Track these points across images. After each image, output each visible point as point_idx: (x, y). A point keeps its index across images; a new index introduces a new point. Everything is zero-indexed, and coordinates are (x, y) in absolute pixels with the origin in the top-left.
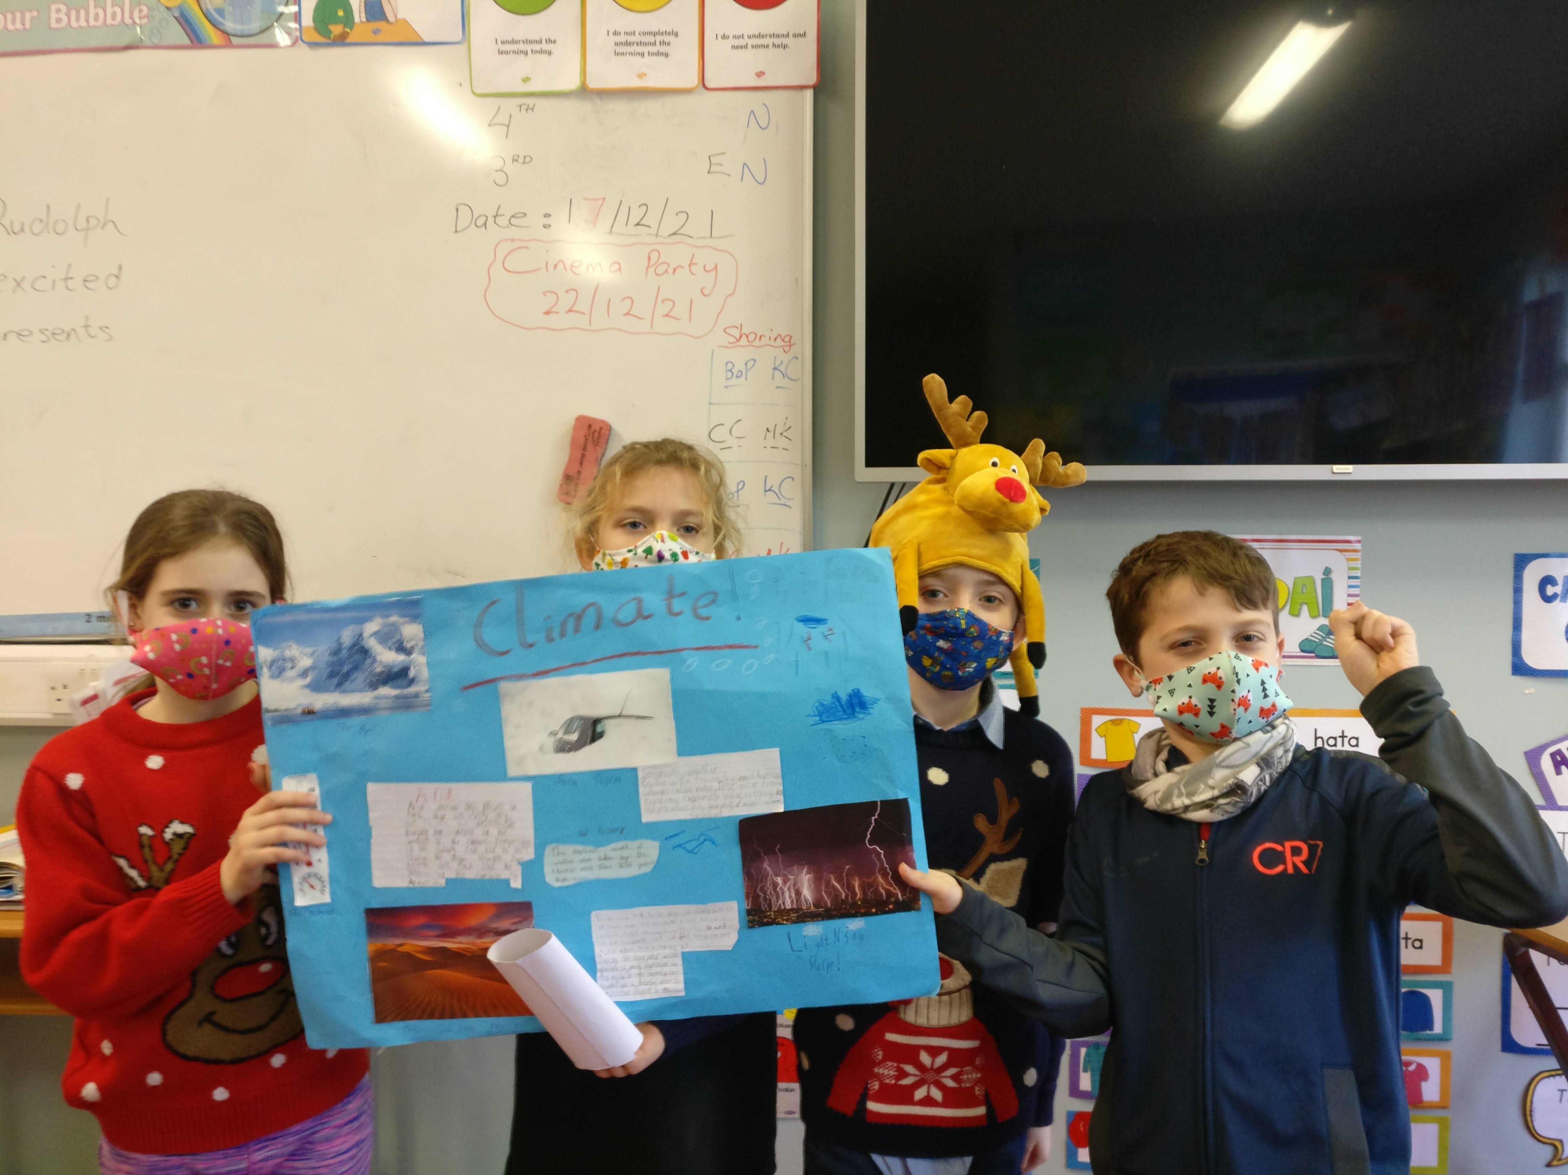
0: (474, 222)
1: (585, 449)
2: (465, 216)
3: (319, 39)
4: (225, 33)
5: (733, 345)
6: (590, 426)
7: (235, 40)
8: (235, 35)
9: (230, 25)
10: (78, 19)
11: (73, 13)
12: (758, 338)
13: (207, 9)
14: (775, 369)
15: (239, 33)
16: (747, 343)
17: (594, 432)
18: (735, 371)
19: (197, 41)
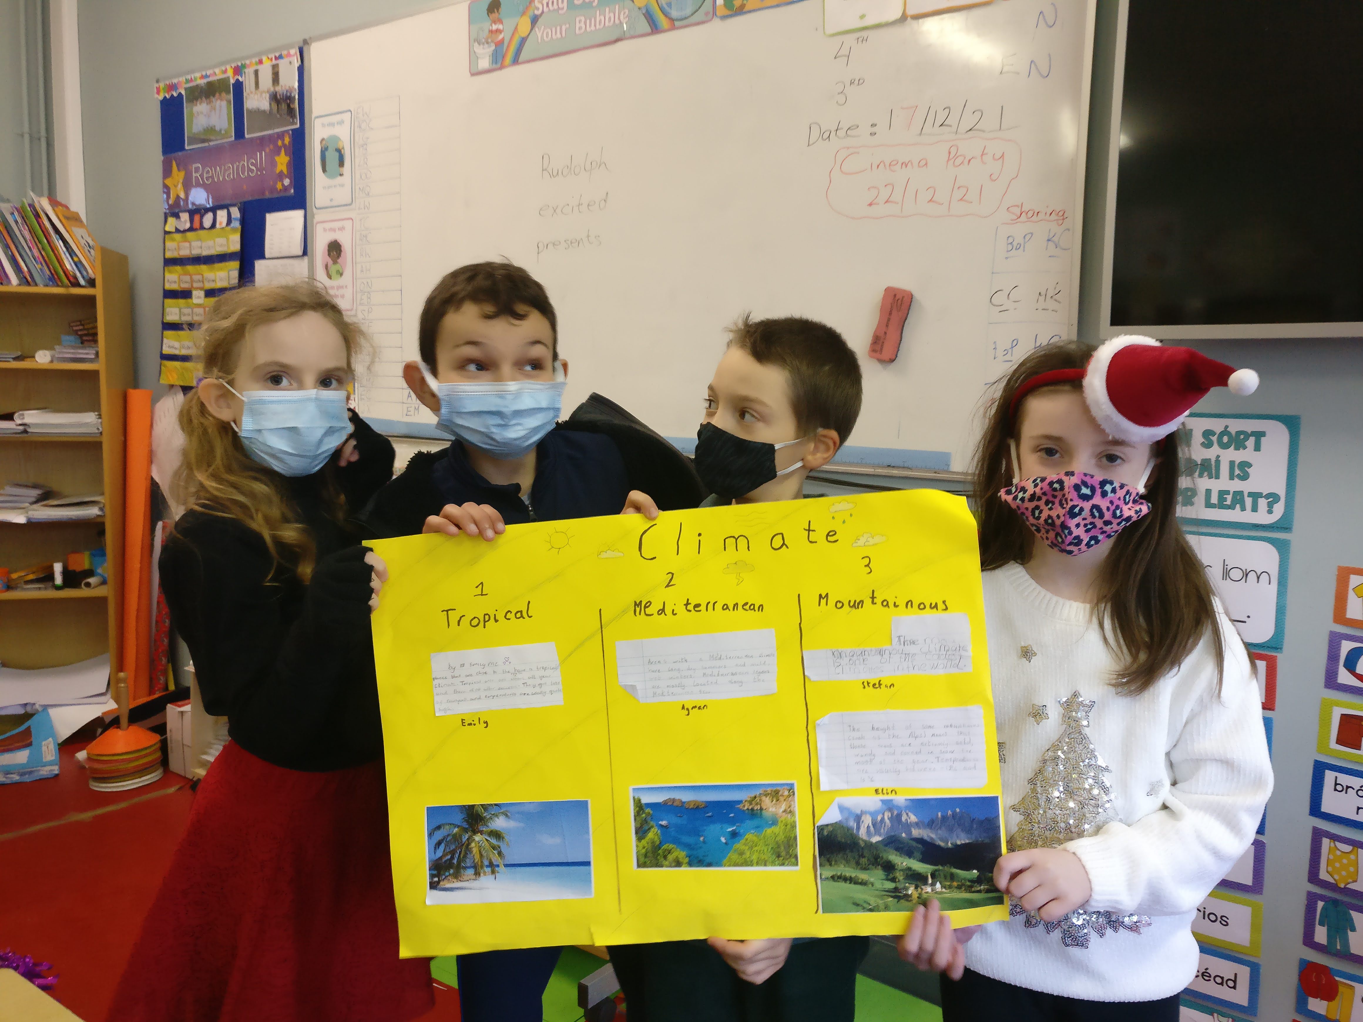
0: (821, 134)
1: (890, 314)
2: (815, 133)
3: (728, 12)
4: (672, 20)
5: (1015, 221)
6: (895, 296)
7: (677, 23)
8: (677, 20)
9: (674, 14)
10: (590, 26)
11: (588, 22)
12: (1036, 214)
13: (662, 4)
14: (1049, 240)
15: (679, 18)
16: (1027, 220)
17: (898, 299)
18: (1015, 244)
19: (655, 29)
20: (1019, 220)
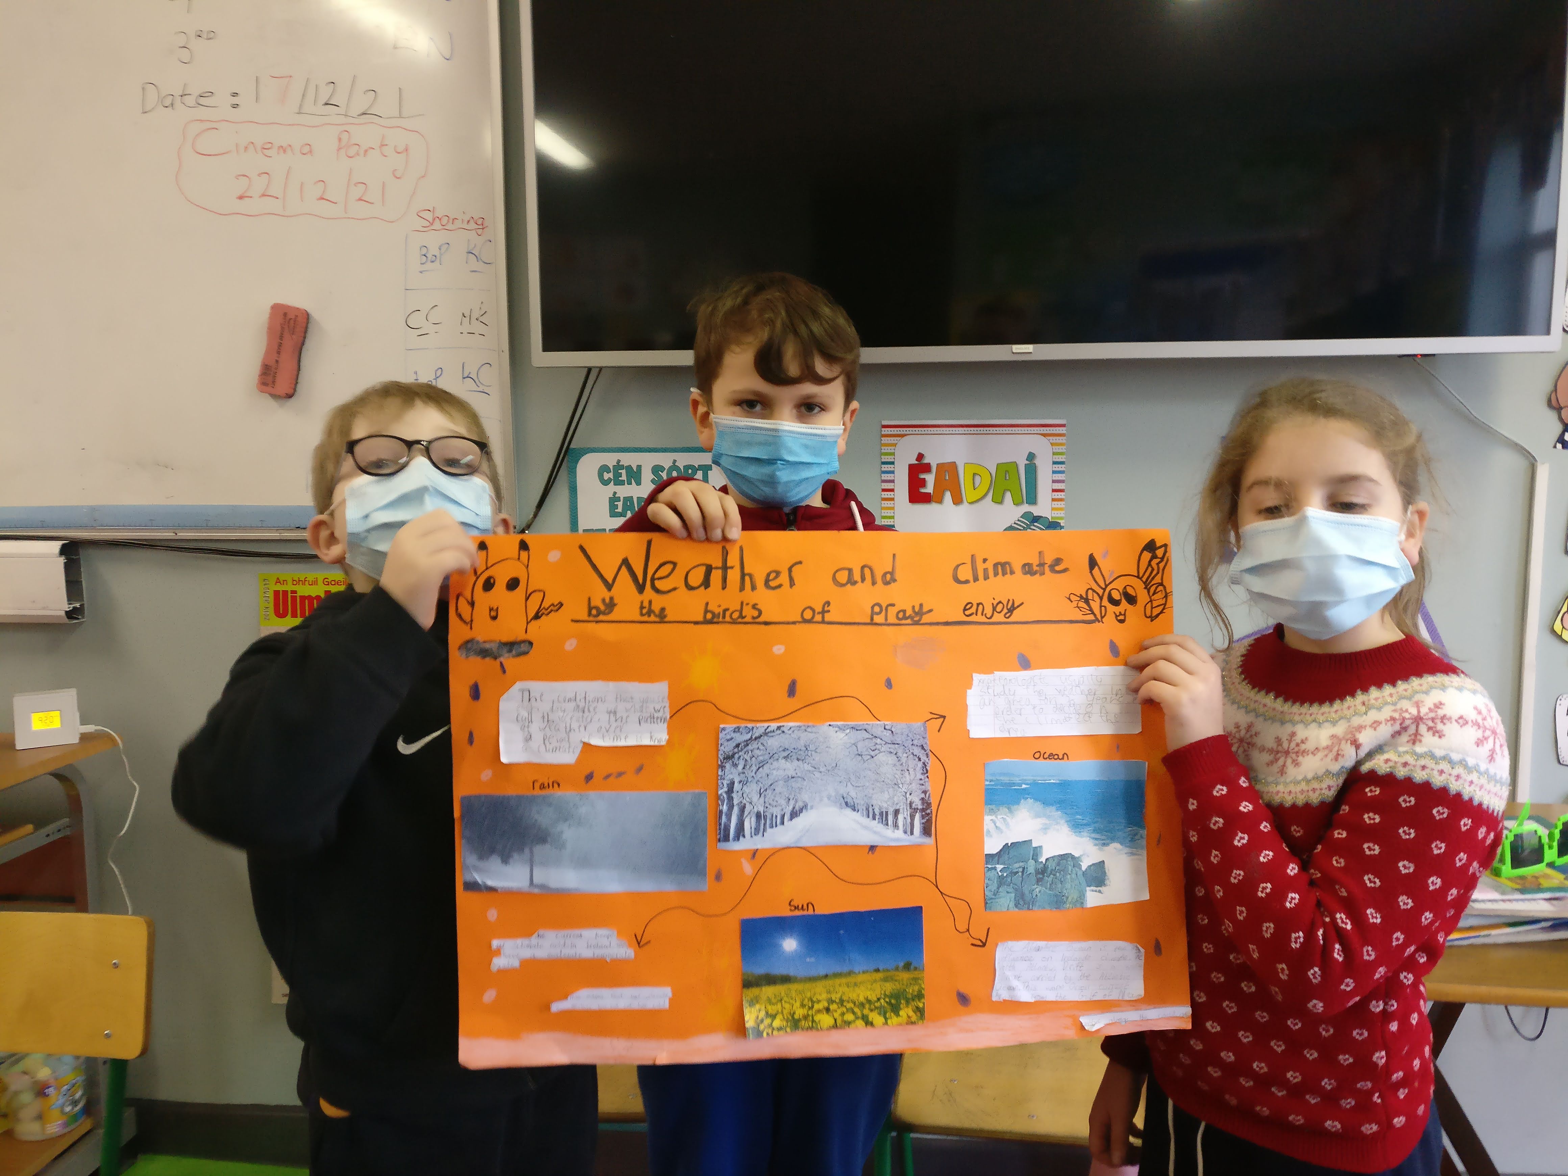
0: (161, 102)
1: (281, 337)
2: (152, 95)
5: (426, 229)
6: (285, 314)
12: (451, 221)
14: (469, 252)
16: (441, 227)
17: (290, 319)
18: (429, 256)
20: (432, 227)
